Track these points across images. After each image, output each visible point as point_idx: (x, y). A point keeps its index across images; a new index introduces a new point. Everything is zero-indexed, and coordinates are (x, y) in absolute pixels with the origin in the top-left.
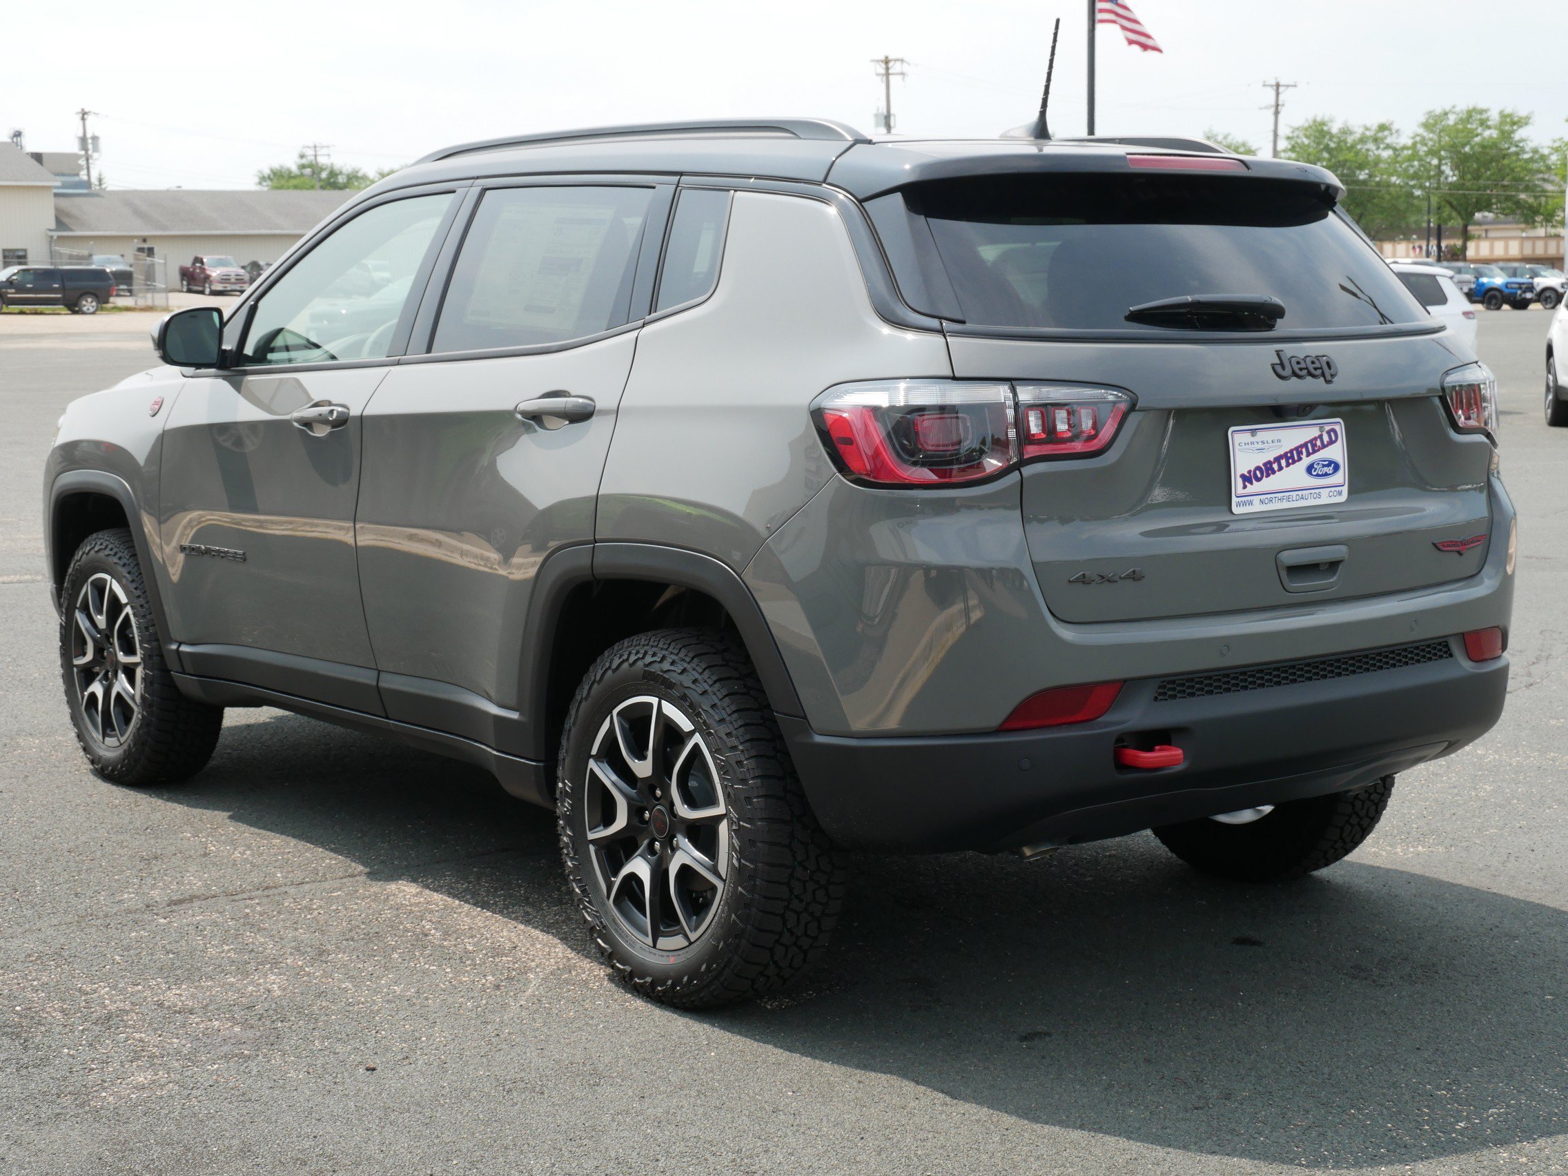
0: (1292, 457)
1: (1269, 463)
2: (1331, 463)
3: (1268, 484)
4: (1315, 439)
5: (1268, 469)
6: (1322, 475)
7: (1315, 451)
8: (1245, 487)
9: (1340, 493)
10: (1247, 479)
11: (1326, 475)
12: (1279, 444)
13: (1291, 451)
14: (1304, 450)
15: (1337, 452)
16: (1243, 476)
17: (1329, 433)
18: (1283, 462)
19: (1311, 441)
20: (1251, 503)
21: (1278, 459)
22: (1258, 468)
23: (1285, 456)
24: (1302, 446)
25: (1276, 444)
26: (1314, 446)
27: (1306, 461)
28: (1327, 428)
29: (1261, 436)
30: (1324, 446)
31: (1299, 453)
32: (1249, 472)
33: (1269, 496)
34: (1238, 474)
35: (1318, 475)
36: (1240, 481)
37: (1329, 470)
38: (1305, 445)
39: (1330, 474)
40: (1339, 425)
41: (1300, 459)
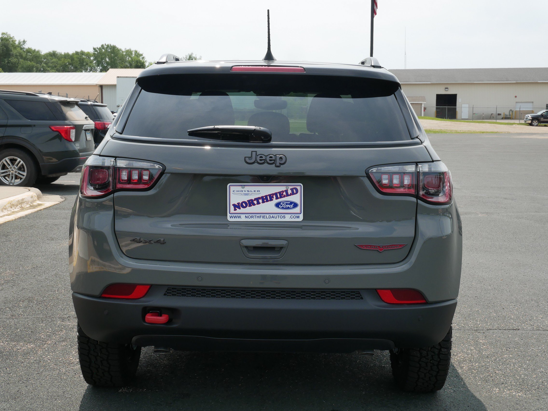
2: (291, 203)
3: (249, 209)
4: (283, 192)
6: (286, 208)
8: (235, 210)
9: (298, 217)
10: (236, 206)
11: (288, 208)
12: (259, 192)
14: (274, 196)
15: (297, 198)
16: (234, 205)
18: (261, 201)
21: (257, 199)
22: (244, 202)
23: (262, 198)
24: (273, 194)
27: (275, 201)
29: (247, 188)
35: (283, 208)
36: (232, 208)
39: (291, 208)
40: (300, 187)
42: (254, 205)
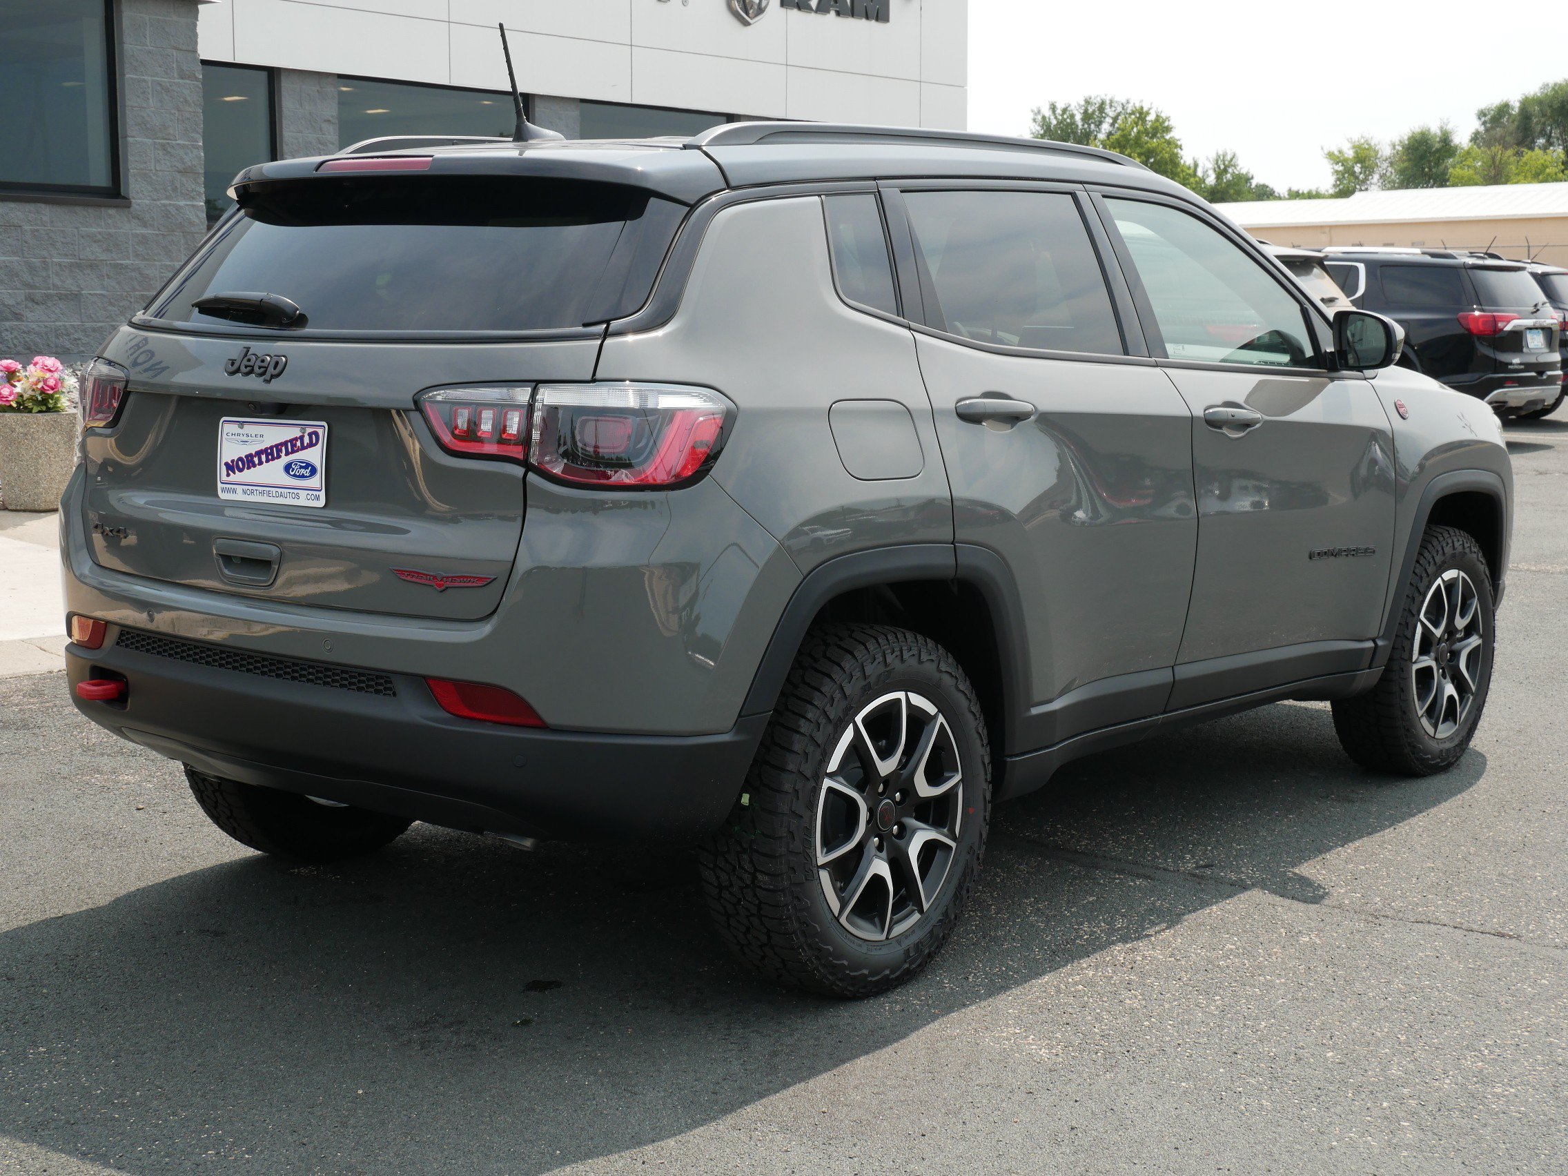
0: (272, 454)
1: (251, 455)
4: (296, 439)
5: (248, 462)
6: (299, 476)
7: (293, 452)
8: (228, 475)
9: (318, 498)
10: (231, 467)
11: (303, 476)
12: (261, 438)
13: (271, 448)
14: (283, 448)
15: (315, 455)
16: (226, 464)
17: (310, 435)
18: (264, 457)
19: (291, 441)
20: (234, 491)
21: (259, 453)
22: (240, 459)
23: (264, 451)
24: (281, 444)
25: (259, 438)
26: (293, 446)
27: (285, 460)
28: (309, 430)
29: (248, 429)
30: (303, 448)
31: (279, 451)
32: (233, 461)
33: (250, 488)
34: (224, 461)
35: (295, 475)
36: (224, 468)
37: (307, 472)
38: (285, 444)
39: (306, 477)
41: (279, 457)
42: (254, 466)
